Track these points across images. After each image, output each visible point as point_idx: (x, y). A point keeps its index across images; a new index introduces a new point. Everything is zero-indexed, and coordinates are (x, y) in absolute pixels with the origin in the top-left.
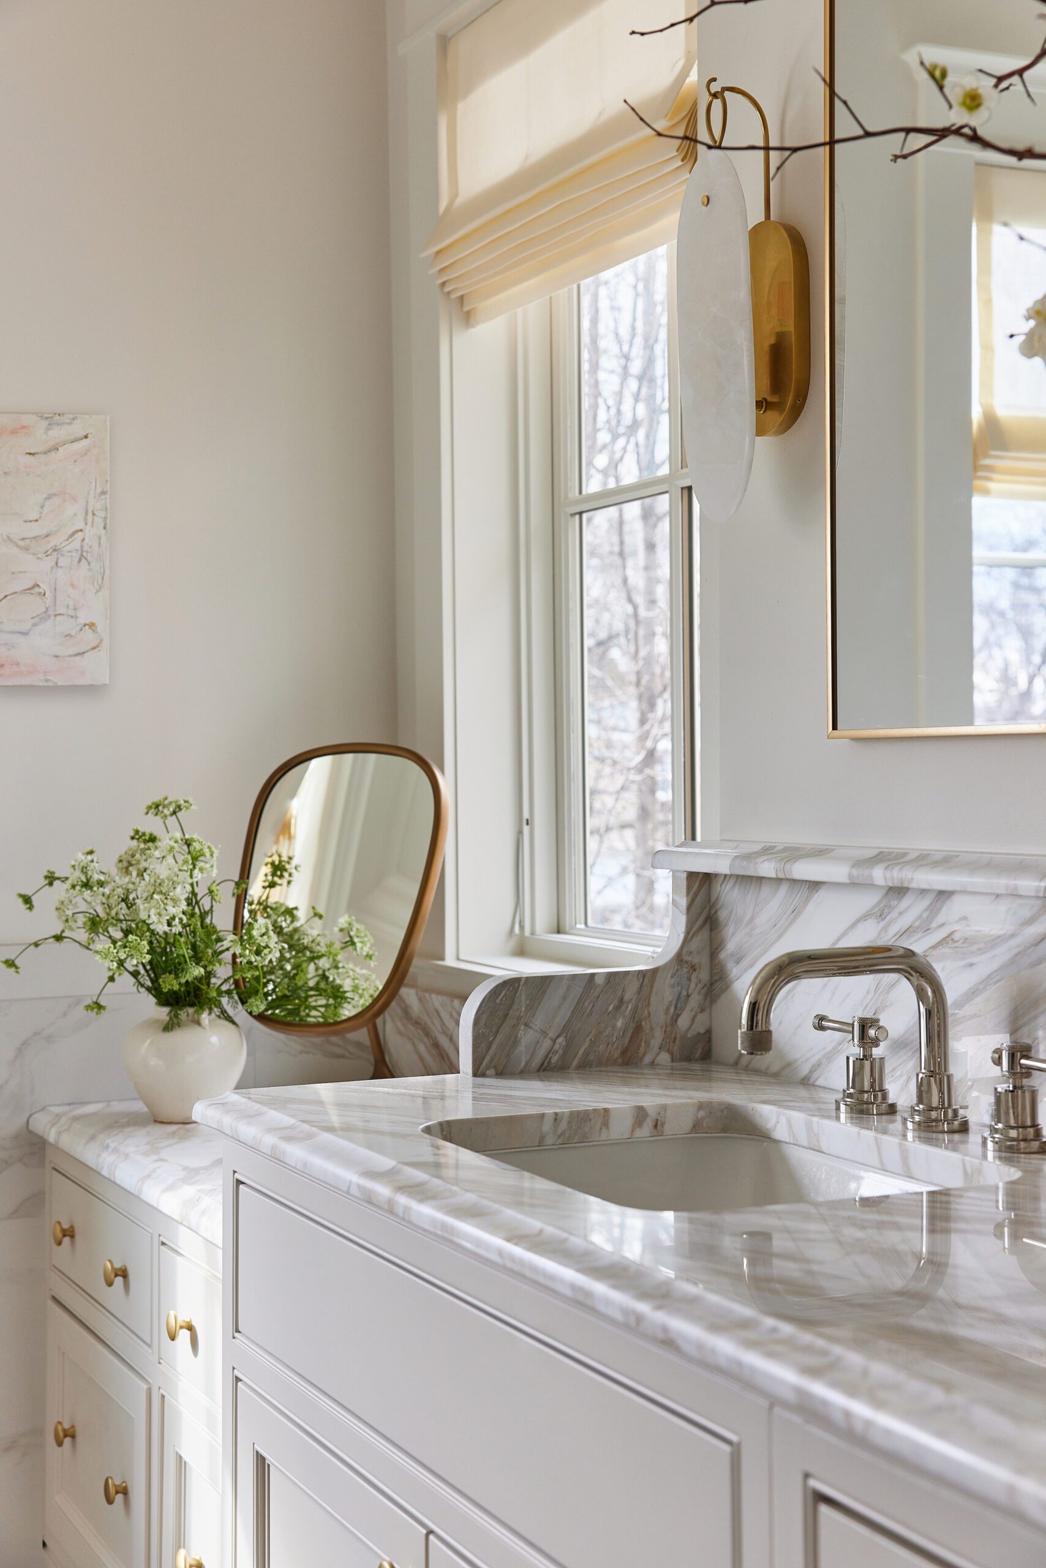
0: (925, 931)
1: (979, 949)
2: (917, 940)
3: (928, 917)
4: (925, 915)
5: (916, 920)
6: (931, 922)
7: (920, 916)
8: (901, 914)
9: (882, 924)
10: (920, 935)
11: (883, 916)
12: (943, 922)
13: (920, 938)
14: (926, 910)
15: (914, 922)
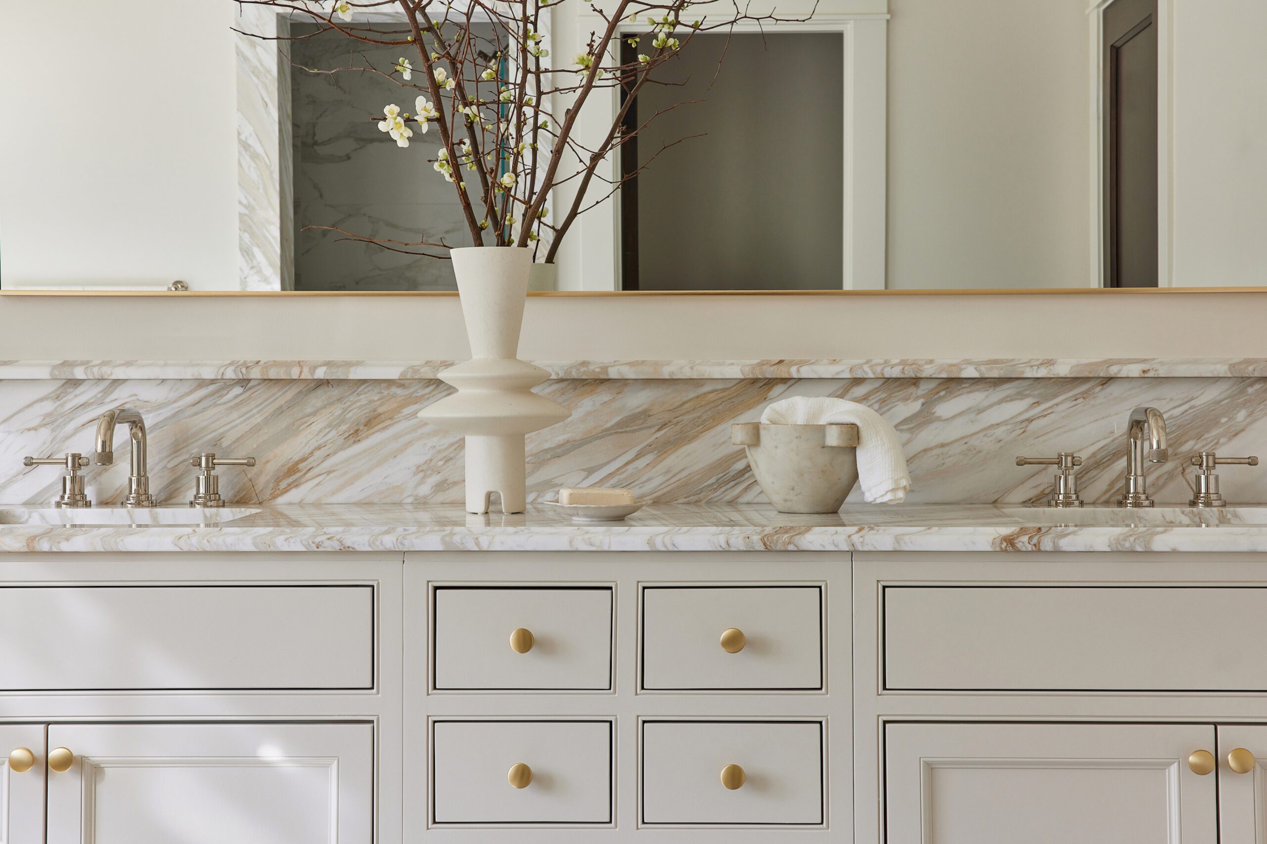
0: (99, 404)
1: (147, 411)
2: (93, 409)
3: (102, 396)
4: (99, 395)
5: (92, 398)
6: (105, 399)
7: (95, 396)
8: (76, 396)
9: (58, 403)
10: (95, 406)
11: (60, 398)
12: (116, 398)
13: (95, 409)
14: (101, 392)
15: (89, 400)
